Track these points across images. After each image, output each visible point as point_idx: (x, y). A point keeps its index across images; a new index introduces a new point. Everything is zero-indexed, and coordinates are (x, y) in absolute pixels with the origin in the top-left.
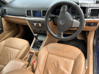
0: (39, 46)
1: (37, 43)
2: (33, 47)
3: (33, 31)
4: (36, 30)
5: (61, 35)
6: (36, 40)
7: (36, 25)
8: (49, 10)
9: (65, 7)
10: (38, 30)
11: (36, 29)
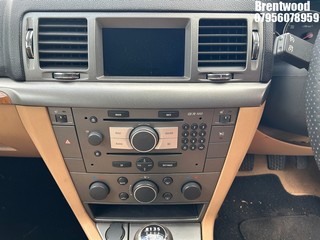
10: (137, 185)
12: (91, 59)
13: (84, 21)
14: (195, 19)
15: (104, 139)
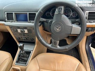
0: (25, 59)
1: (23, 55)
2: (17, 62)
3: (17, 39)
4: (21, 38)
5: (56, 45)
6: (21, 52)
7: (20, 32)
8: (40, 12)
9: (62, 9)
10: (23, 38)
11: (20, 36)
12: (14, 19)
13: (13, 13)
14: (28, 13)
15: (17, 31)
